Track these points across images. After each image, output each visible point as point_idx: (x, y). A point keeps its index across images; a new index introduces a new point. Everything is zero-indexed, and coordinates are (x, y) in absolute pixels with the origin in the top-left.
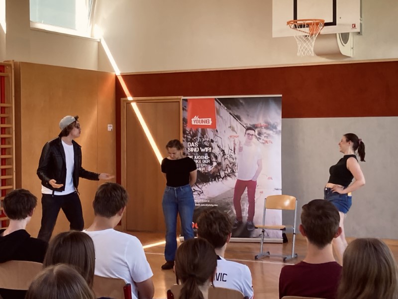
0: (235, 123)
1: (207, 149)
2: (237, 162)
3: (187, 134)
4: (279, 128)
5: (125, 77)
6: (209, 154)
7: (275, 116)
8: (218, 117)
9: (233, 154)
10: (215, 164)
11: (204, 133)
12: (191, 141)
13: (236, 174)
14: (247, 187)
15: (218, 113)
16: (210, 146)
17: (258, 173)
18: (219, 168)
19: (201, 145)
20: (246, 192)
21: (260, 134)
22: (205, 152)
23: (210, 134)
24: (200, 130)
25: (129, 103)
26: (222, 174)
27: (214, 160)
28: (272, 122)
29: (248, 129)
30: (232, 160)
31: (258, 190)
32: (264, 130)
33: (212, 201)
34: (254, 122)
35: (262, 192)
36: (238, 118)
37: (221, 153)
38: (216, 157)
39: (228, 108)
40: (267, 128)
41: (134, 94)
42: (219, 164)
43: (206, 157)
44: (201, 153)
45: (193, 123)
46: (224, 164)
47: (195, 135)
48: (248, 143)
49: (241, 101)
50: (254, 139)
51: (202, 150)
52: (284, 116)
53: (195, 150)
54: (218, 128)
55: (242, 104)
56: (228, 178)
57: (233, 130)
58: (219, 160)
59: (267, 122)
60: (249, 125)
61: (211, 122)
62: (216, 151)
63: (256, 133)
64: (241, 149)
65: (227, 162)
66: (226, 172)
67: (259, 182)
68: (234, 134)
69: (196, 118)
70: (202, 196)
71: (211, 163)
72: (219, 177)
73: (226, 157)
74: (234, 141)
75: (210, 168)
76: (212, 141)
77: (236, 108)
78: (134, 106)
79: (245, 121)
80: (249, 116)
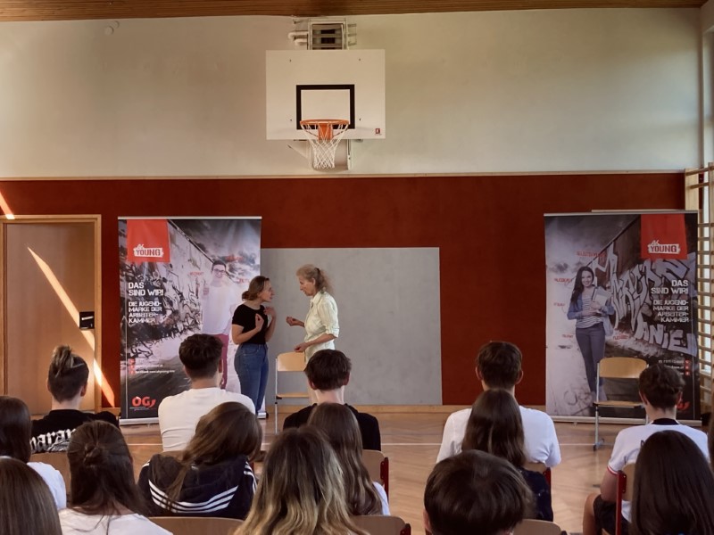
0: (198, 256)
1: (157, 292)
2: (201, 309)
3: (127, 271)
4: (258, 262)
5: (0, 183)
6: (161, 298)
7: (251, 245)
8: (172, 246)
9: (195, 299)
10: (169, 313)
11: (152, 268)
12: (134, 281)
13: (201, 326)
15: (173, 241)
16: (162, 287)
18: (176, 318)
19: (148, 286)
21: (232, 269)
22: (155, 296)
23: (162, 271)
24: (146, 265)
25: (7, 224)
26: (180, 326)
27: (168, 307)
28: (247, 252)
29: (216, 263)
30: (193, 307)
32: (238, 265)
33: (165, 365)
34: (224, 253)
36: (201, 247)
37: (178, 297)
38: (171, 303)
39: (187, 234)
40: (241, 261)
41: (16, 210)
42: (175, 313)
43: (156, 303)
44: (148, 298)
45: (136, 254)
46: (182, 312)
47: (139, 272)
49: (206, 224)
50: (225, 277)
51: (151, 293)
52: (265, 244)
53: (140, 294)
54: (172, 261)
55: (206, 228)
56: (189, 332)
57: (195, 264)
58: (176, 306)
59: (241, 254)
60: (217, 258)
61: (162, 254)
62: (171, 294)
63: (228, 268)
64: (206, 291)
65: (187, 309)
66: (186, 324)
68: (196, 270)
69: (140, 247)
70: (151, 359)
71: (164, 312)
72: (175, 330)
73: (185, 302)
74: (196, 280)
75: (162, 319)
76: (165, 280)
77: (198, 233)
79: (211, 251)
80: (218, 246)
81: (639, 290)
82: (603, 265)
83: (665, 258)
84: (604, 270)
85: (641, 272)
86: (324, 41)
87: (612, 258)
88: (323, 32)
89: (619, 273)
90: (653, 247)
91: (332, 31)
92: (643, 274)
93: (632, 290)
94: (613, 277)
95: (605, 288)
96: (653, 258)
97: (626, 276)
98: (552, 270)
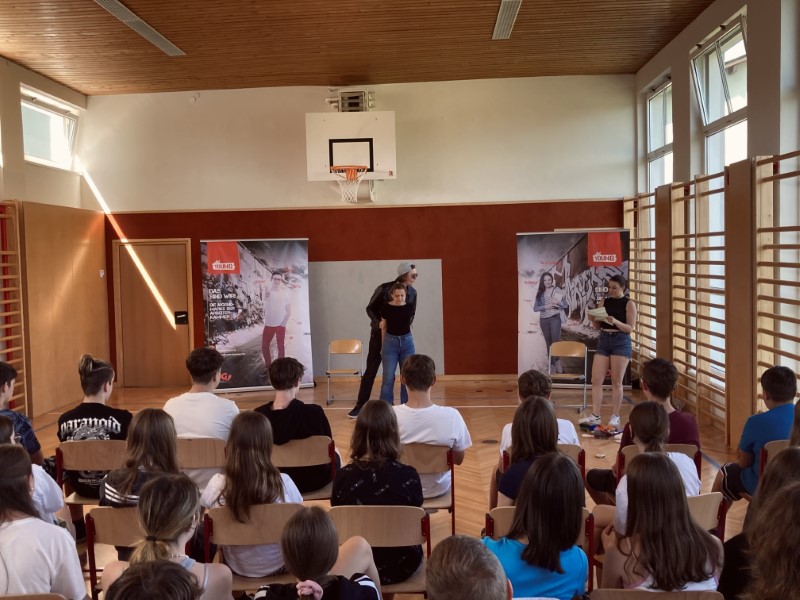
0: (261, 268)
1: (231, 296)
2: (264, 307)
3: (208, 280)
4: (306, 272)
5: (116, 216)
6: (234, 300)
7: (301, 260)
8: (241, 261)
10: (240, 311)
11: (227, 278)
12: (213, 288)
13: (264, 320)
14: (275, 333)
15: (242, 257)
16: (234, 292)
17: (287, 318)
18: (245, 315)
19: (224, 292)
20: (275, 338)
21: (287, 278)
22: (229, 299)
23: (234, 280)
24: (222, 276)
25: (122, 246)
26: (249, 321)
27: (239, 306)
28: (298, 265)
29: (274, 273)
30: (258, 306)
31: (287, 336)
32: (291, 275)
33: (238, 349)
34: (281, 266)
35: (291, 338)
36: (263, 262)
37: (247, 299)
38: (241, 304)
39: (253, 252)
40: (294, 272)
41: (128, 236)
42: (245, 311)
43: (230, 304)
44: (224, 300)
45: (214, 268)
46: (250, 311)
47: (216, 281)
48: (275, 288)
49: (267, 245)
50: (281, 284)
51: (226, 297)
52: (311, 259)
53: (218, 297)
54: (242, 273)
55: (267, 247)
56: (256, 325)
57: (259, 275)
58: (245, 306)
59: (293, 266)
61: (234, 267)
62: (241, 297)
63: (283, 277)
64: (268, 295)
65: (253, 308)
66: (253, 319)
67: (288, 327)
68: (260, 279)
69: (217, 263)
70: (227, 346)
71: (236, 310)
72: (245, 324)
73: (252, 303)
75: (235, 316)
76: (236, 287)
77: (260, 252)
78: (130, 249)
79: (271, 265)
80: (276, 261)
81: (586, 290)
82: (560, 271)
83: (605, 265)
84: (561, 275)
85: (588, 276)
86: (351, 105)
87: (567, 266)
88: (350, 98)
89: (572, 277)
90: (597, 257)
91: (357, 98)
92: (589, 277)
93: (581, 289)
94: (567, 280)
95: (561, 288)
96: (596, 265)
97: (577, 279)
98: (523, 275)
